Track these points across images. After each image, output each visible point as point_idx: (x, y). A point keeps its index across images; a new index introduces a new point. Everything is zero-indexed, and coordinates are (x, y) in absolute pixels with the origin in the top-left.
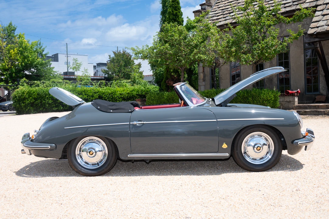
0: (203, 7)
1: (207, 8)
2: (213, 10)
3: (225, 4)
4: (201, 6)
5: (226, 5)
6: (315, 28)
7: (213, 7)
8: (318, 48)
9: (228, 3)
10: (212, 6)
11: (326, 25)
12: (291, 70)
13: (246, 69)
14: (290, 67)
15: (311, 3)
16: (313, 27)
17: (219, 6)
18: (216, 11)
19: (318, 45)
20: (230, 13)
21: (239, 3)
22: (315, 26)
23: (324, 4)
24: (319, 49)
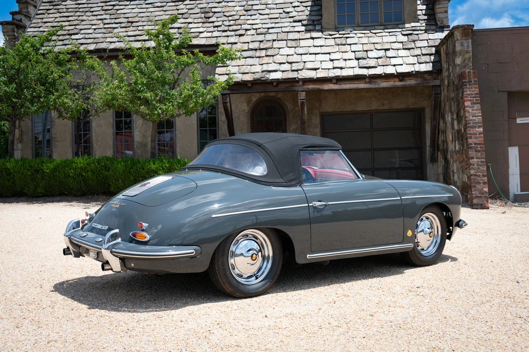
0: (18, 17)
1: (24, 20)
2: (32, 25)
3: (56, 18)
4: (13, 15)
5: (57, 20)
6: (224, 74)
7: (33, 20)
8: (226, 103)
9: (60, 17)
10: (30, 18)
11: (240, 73)
12: (177, 131)
13: (101, 126)
14: (175, 128)
15: (208, 39)
16: (221, 73)
17: (44, 20)
18: (40, 27)
19: (228, 99)
20: (71, 35)
21: (82, 21)
22: (224, 73)
23: (228, 43)
24: (229, 104)
